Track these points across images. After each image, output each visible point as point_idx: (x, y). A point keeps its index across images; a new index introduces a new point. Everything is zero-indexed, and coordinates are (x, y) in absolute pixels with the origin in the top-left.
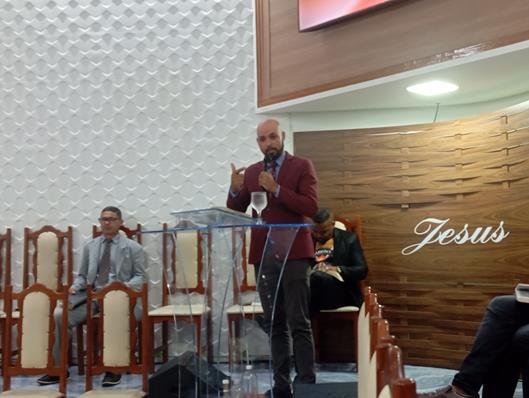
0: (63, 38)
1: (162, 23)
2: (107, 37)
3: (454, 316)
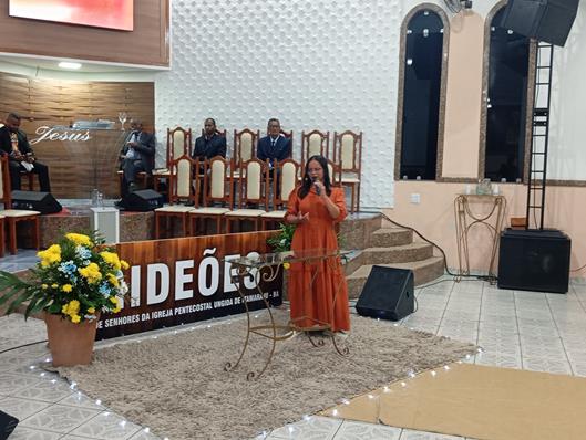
3: (59, 175)
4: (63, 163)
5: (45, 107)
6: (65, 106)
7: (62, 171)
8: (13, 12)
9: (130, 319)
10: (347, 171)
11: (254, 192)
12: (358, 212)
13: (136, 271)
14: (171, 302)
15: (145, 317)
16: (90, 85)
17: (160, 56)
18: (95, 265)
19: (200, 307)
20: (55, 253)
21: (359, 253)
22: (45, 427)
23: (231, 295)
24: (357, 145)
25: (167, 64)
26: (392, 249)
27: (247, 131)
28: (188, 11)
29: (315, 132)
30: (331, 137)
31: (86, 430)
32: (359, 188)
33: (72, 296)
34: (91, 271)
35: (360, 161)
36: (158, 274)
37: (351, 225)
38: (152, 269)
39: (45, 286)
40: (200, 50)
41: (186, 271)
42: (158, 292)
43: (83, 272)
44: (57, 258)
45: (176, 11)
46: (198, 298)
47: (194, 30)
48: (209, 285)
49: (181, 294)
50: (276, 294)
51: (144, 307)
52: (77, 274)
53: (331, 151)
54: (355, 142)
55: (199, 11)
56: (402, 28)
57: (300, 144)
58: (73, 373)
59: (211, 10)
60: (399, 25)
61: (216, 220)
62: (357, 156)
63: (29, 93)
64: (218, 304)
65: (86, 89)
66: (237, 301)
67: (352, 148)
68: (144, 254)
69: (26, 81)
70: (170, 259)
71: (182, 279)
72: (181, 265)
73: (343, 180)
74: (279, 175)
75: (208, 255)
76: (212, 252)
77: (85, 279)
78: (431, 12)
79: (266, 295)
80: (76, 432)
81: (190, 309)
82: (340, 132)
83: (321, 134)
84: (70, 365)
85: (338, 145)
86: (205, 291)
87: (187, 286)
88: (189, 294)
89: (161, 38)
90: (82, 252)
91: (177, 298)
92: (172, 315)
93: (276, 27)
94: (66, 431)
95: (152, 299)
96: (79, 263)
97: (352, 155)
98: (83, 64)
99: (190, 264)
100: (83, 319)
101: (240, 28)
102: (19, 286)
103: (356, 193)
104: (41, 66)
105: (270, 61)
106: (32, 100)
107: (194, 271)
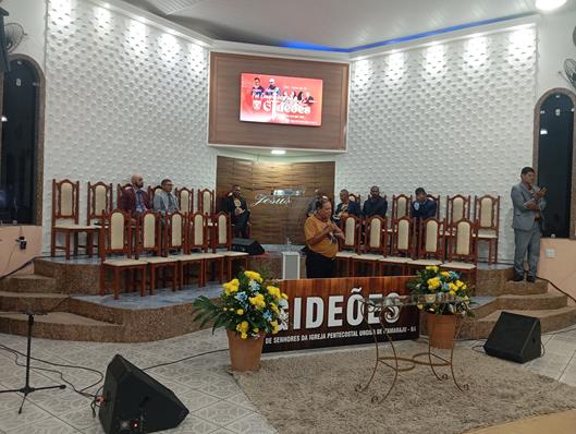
0: (136, 91)
1: (176, 97)
2: (155, 97)
4: (271, 220)
5: (262, 181)
6: (276, 180)
7: (271, 225)
8: (243, 118)
9: (292, 339)
10: (486, 228)
11: (403, 243)
12: (496, 263)
13: (298, 302)
14: (324, 328)
15: (304, 338)
16: (291, 165)
17: (339, 142)
18: (261, 296)
19: (348, 334)
20: (234, 285)
21: (494, 299)
22: (209, 419)
23: (375, 326)
24: (495, 207)
25: (344, 148)
26: (526, 297)
27: (402, 196)
28: (361, 109)
29: (458, 196)
30: (472, 201)
31: (236, 427)
32: (497, 243)
33: (243, 318)
34: (258, 300)
35: (498, 220)
36: (315, 305)
37: (487, 275)
38: (310, 301)
39: (225, 309)
40: (368, 137)
41: (337, 305)
42: (314, 319)
43: (252, 300)
44: (235, 288)
45: (352, 110)
46: (346, 327)
47: (365, 122)
48: (355, 317)
49: (332, 322)
50: (413, 329)
51: (303, 330)
52: (248, 301)
53: (472, 211)
54: (493, 204)
55: (369, 108)
56: (535, 110)
57: (445, 206)
58: (242, 378)
59: (377, 107)
60: (533, 107)
61: (371, 265)
62: (495, 215)
63: (252, 172)
64: (363, 333)
65: (289, 168)
66: (379, 332)
67: (490, 209)
68: (304, 289)
69: (249, 163)
70: (324, 294)
71: (334, 310)
72: (333, 300)
73: (480, 236)
74: (424, 230)
75: (355, 293)
76: (359, 290)
77: (253, 306)
78: (562, 95)
79: (405, 330)
80: (228, 427)
81: (340, 335)
82: (479, 196)
83: (463, 198)
84: (241, 370)
85: (478, 206)
86: (352, 321)
87: (337, 317)
88: (339, 323)
89: (341, 130)
90: (253, 285)
91: (329, 325)
92: (325, 339)
93: (427, 116)
94: (222, 424)
95: (310, 324)
96: (251, 294)
97: (490, 215)
98: (287, 151)
99: (340, 299)
100: (249, 336)
101: (399, 119)
102: (211, 307)
103: (493, 247)
104: (262, 153)
105: (421, 142)
106: (254, 176)
107: (344, 305)
